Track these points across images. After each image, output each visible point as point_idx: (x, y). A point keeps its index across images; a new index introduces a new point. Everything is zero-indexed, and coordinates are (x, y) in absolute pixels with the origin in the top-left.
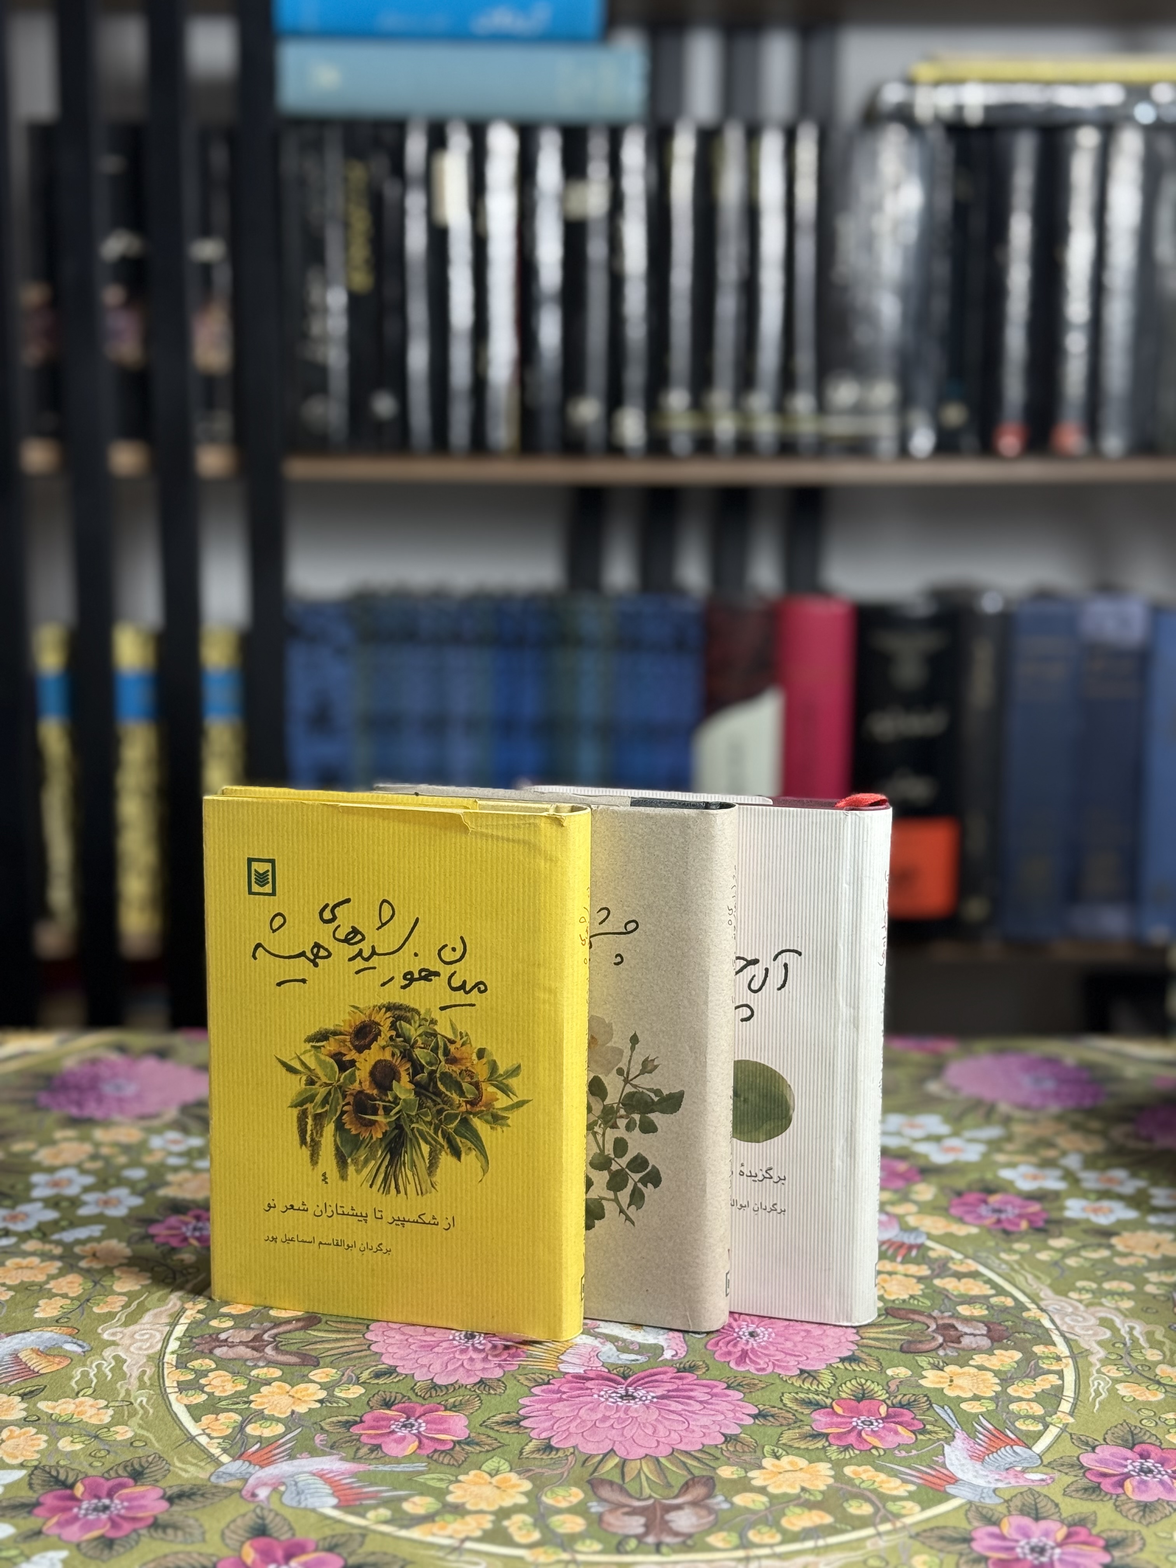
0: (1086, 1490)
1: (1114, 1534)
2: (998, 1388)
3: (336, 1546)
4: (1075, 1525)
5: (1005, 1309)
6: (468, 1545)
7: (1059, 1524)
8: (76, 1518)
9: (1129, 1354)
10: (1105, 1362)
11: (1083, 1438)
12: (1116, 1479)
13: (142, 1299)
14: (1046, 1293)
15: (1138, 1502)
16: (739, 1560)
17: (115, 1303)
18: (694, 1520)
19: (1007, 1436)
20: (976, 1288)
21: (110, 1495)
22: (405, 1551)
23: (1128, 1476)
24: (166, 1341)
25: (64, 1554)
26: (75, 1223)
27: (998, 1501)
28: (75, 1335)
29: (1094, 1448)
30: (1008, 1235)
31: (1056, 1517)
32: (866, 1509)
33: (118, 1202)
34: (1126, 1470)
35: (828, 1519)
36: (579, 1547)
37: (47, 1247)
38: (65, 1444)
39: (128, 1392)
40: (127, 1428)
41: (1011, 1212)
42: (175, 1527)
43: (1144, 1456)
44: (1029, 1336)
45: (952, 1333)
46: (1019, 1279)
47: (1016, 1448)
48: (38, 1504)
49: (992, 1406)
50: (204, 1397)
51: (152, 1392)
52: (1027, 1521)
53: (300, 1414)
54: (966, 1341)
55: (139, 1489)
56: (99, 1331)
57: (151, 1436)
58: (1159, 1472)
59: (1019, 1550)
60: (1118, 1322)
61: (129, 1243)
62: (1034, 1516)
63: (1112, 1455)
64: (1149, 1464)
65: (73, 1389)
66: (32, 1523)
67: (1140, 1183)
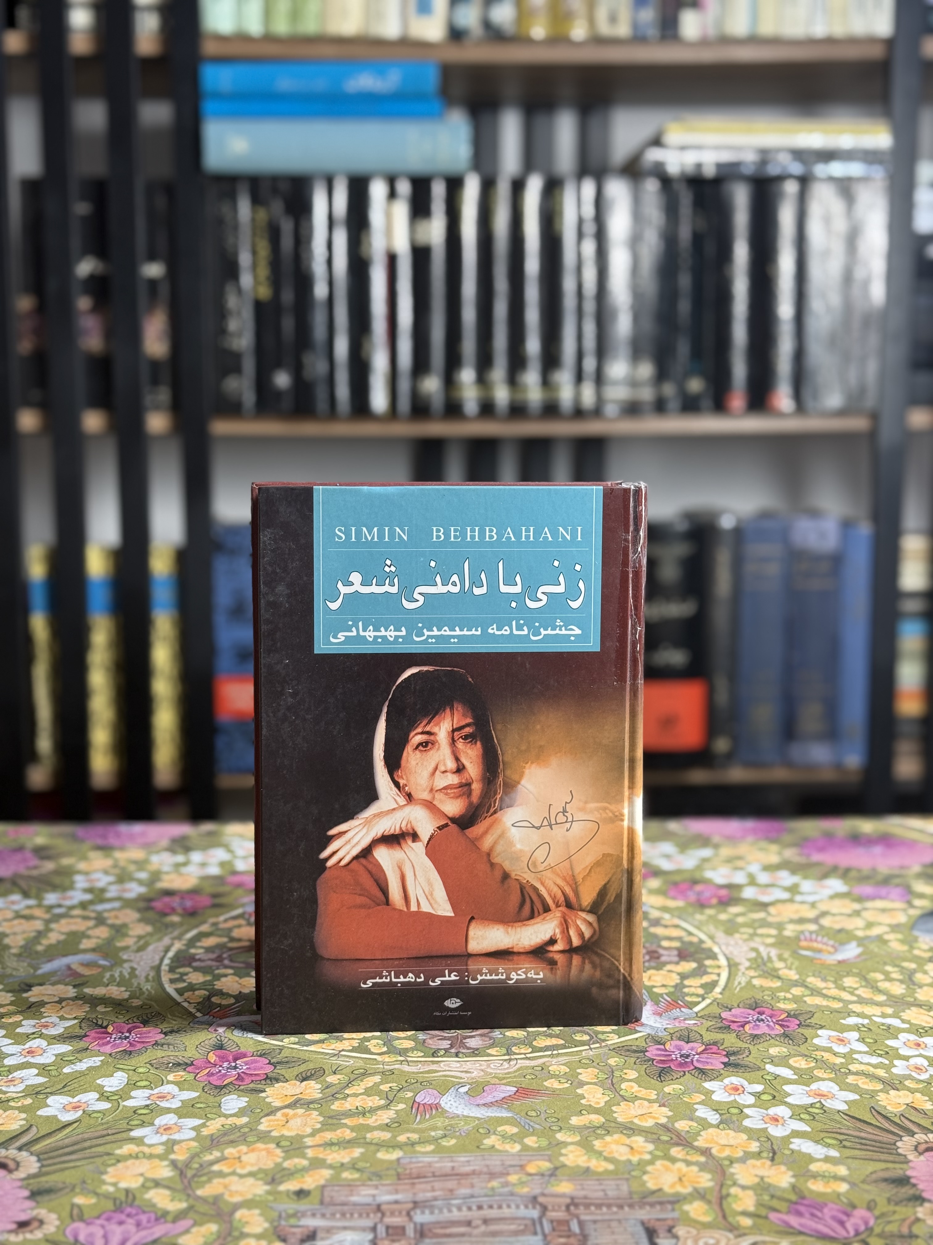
0: (720, 1028)
1: (732, 1049)
2: (678, 981)
3: (264, 1054)
4: (710, 1045)
5: (691, 943)
6: (343, 1053)
7: (701, 1045)
8: (109, 1042)
9: (764, 964)
10: (747, 969)
11: (725, 1005)
12: (740, 1024)
13: (148, 938)
14: (720, 936)
15: (751, 1035)
16: (505, 1060)
17: (129, 941)
18: (480, 1042)
19: (679, 1004)
20: (675, 933)
21: (129, 1031)
22: (306, 1056)
23: (749, 1022)
24: (162, 960)
25: (103, 1058)
26: (102, 901)
27: (666, 1033)
28: (106, 956)
29: (730, 1010)
30: (702, 905)
31: (700, 1041)
32: (586, 1038)
33: (130, 890)
34: (747, 1020)
35: (562, 1042)
36: (410, 1054)
37: (86, 913)
38: (100, 1008)
39: (139, 984)
40: (137, 1000)
41: (707, 894)
42: (169, 1044)
43: (761, 1013)
44: (703, 956)
45: (656, 955)
46: (705, 929)
47: (683, 1009)
48: (85, 1036)
49: (672, 990)
50: (185, 984)
51: (154, 984)
52: (682, 1043)
53: (245, 994)
54: (663, 959)
55: (145, 1029)
56: (121, 954)
57: (153, 1003)
58: (768, 1021)
59: (673, 1056)
60: (762, 949)
61: (139, 910)
62: (686, 1040)
63: (741, 1013)
64: (763, 1017)
65: (104, 983)
66: (82, 1044)
67: (795, 879)
